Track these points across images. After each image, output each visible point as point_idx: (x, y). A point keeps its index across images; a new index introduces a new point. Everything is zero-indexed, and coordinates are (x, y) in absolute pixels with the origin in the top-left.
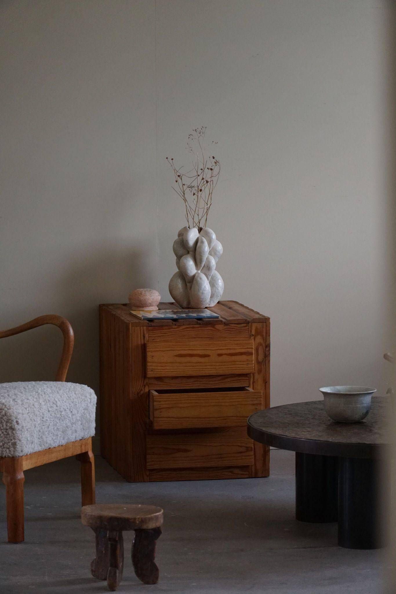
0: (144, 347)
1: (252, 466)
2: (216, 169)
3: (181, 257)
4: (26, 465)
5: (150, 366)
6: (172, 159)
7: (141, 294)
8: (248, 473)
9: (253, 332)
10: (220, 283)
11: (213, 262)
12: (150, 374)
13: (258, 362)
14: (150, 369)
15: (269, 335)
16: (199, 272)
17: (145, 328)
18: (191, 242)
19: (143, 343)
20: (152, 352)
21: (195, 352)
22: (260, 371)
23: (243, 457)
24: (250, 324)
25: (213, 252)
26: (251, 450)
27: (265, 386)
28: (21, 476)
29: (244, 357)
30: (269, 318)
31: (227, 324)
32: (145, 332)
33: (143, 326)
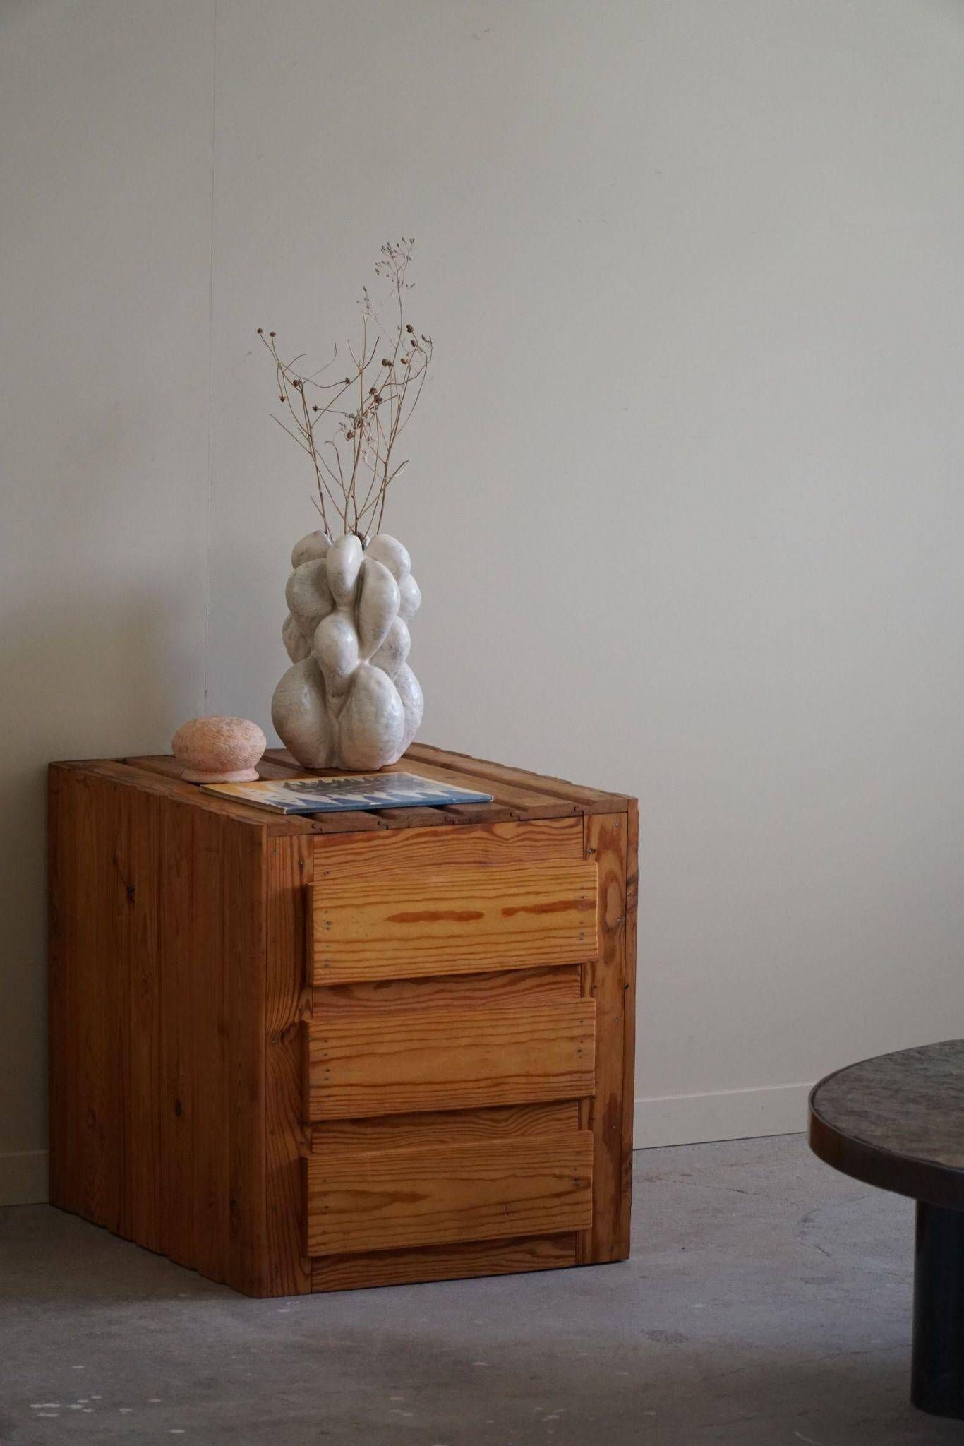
0: (303, 898)
1: (584, 1231)
3: (315, 621)
5: (322, 952)
6: (272, 335)
8: (574, 1253)
9: (594, 844)
11: (405, 635)
12: (322, 975)
13: (607, 931)
14: (320, 961)
15: (636, 851)
16: (367, 662)
17: (303, 838)
19: (297, 884)
20: (326, 909)
21: (443, 907)
22: (609, 956)
23: (567, 1209)
24: (586, 818)
26: (587, 1187)
27: (624, 997)
29: (573, 916)
30: (636, 800)
31: (524, 819)
32: (305, 852)
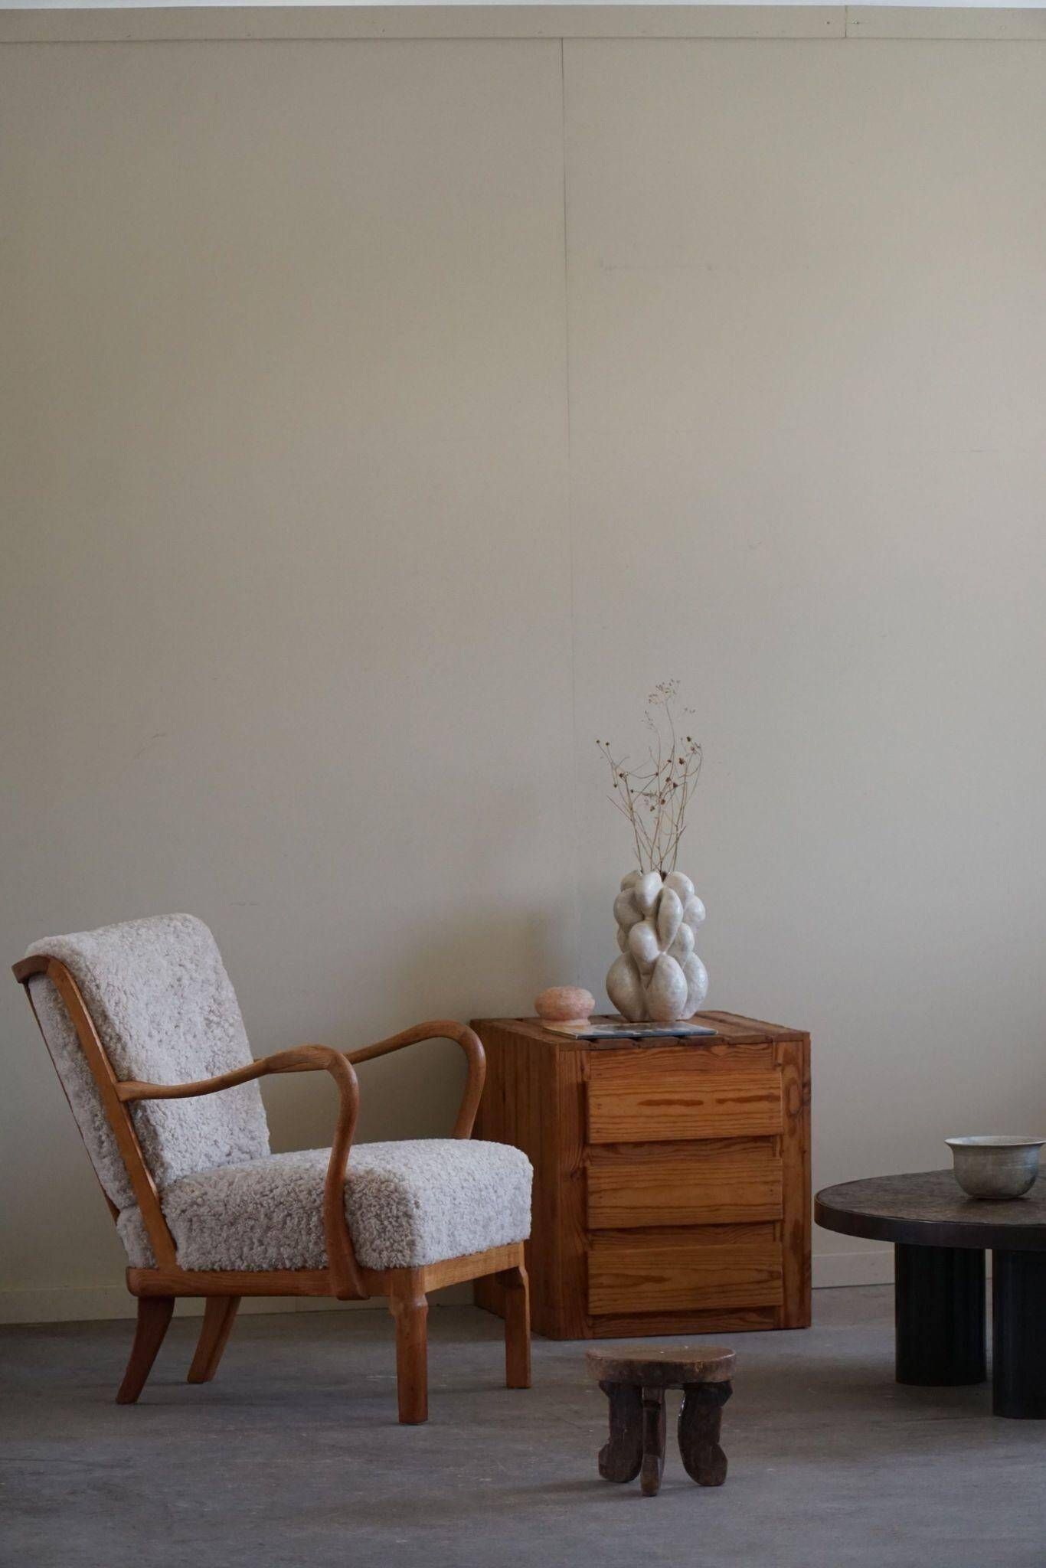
0: (583, 1089)
1: (779, 1306)
2: (693, 763)
3: (630, 926)
4: (430, 1283)
5: (595, 1123)
6: (607, 744)
7: (561, 996)
8: (772, 1321)
9: (780, 1060)
10: (702, 974)
11: (690, 935)
12: (594, 1138)
13: (790, 1115)
14: (594, 1129)
15: (809, 1066)
16: (665, 953)
17: (584, 1052)
18: (650, 900)
19: (580, 1080)
20: (596, 1096)
21: (676, 1097)
22: (792, 1132)
23: (765, 1291)
24: (774, 1044)
25: (689, 917)
26: (778, 1278)
27: (803, 1157)
28: (421, 1302)
29: (764, 1105)
30: (808, 1034)
31: (732, 1044)
32: (585, 1060)
33: (581, 1050)
